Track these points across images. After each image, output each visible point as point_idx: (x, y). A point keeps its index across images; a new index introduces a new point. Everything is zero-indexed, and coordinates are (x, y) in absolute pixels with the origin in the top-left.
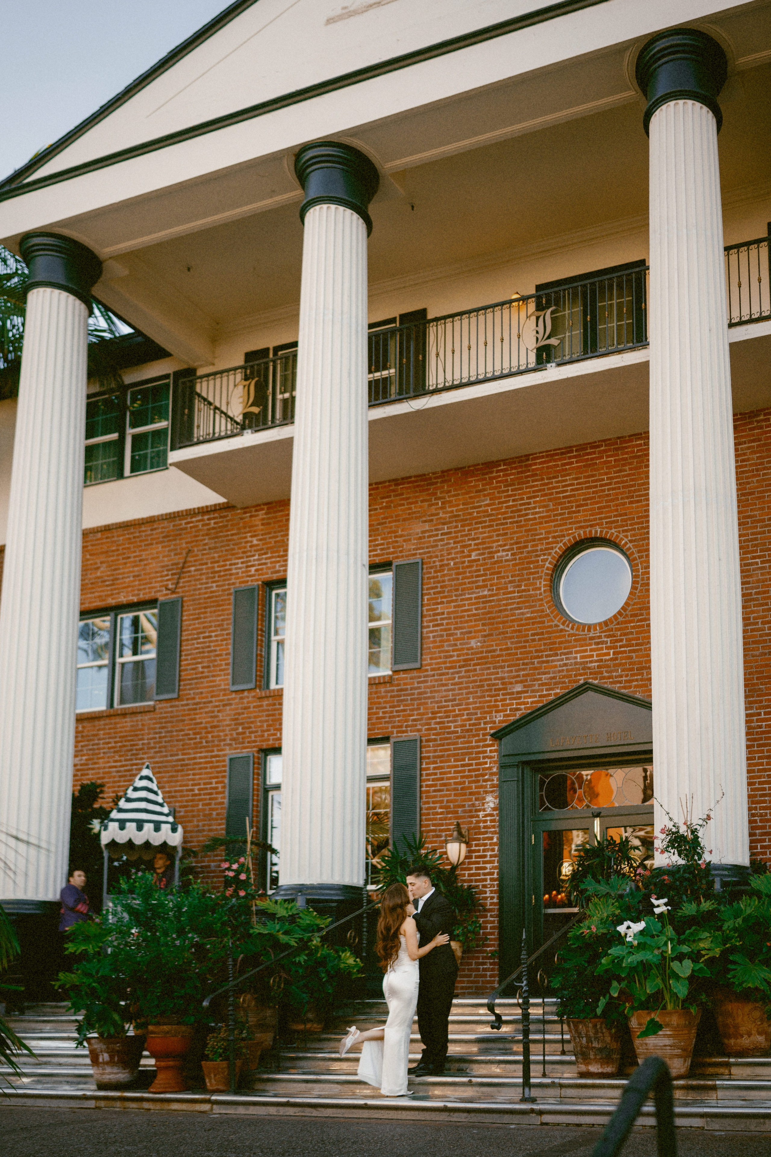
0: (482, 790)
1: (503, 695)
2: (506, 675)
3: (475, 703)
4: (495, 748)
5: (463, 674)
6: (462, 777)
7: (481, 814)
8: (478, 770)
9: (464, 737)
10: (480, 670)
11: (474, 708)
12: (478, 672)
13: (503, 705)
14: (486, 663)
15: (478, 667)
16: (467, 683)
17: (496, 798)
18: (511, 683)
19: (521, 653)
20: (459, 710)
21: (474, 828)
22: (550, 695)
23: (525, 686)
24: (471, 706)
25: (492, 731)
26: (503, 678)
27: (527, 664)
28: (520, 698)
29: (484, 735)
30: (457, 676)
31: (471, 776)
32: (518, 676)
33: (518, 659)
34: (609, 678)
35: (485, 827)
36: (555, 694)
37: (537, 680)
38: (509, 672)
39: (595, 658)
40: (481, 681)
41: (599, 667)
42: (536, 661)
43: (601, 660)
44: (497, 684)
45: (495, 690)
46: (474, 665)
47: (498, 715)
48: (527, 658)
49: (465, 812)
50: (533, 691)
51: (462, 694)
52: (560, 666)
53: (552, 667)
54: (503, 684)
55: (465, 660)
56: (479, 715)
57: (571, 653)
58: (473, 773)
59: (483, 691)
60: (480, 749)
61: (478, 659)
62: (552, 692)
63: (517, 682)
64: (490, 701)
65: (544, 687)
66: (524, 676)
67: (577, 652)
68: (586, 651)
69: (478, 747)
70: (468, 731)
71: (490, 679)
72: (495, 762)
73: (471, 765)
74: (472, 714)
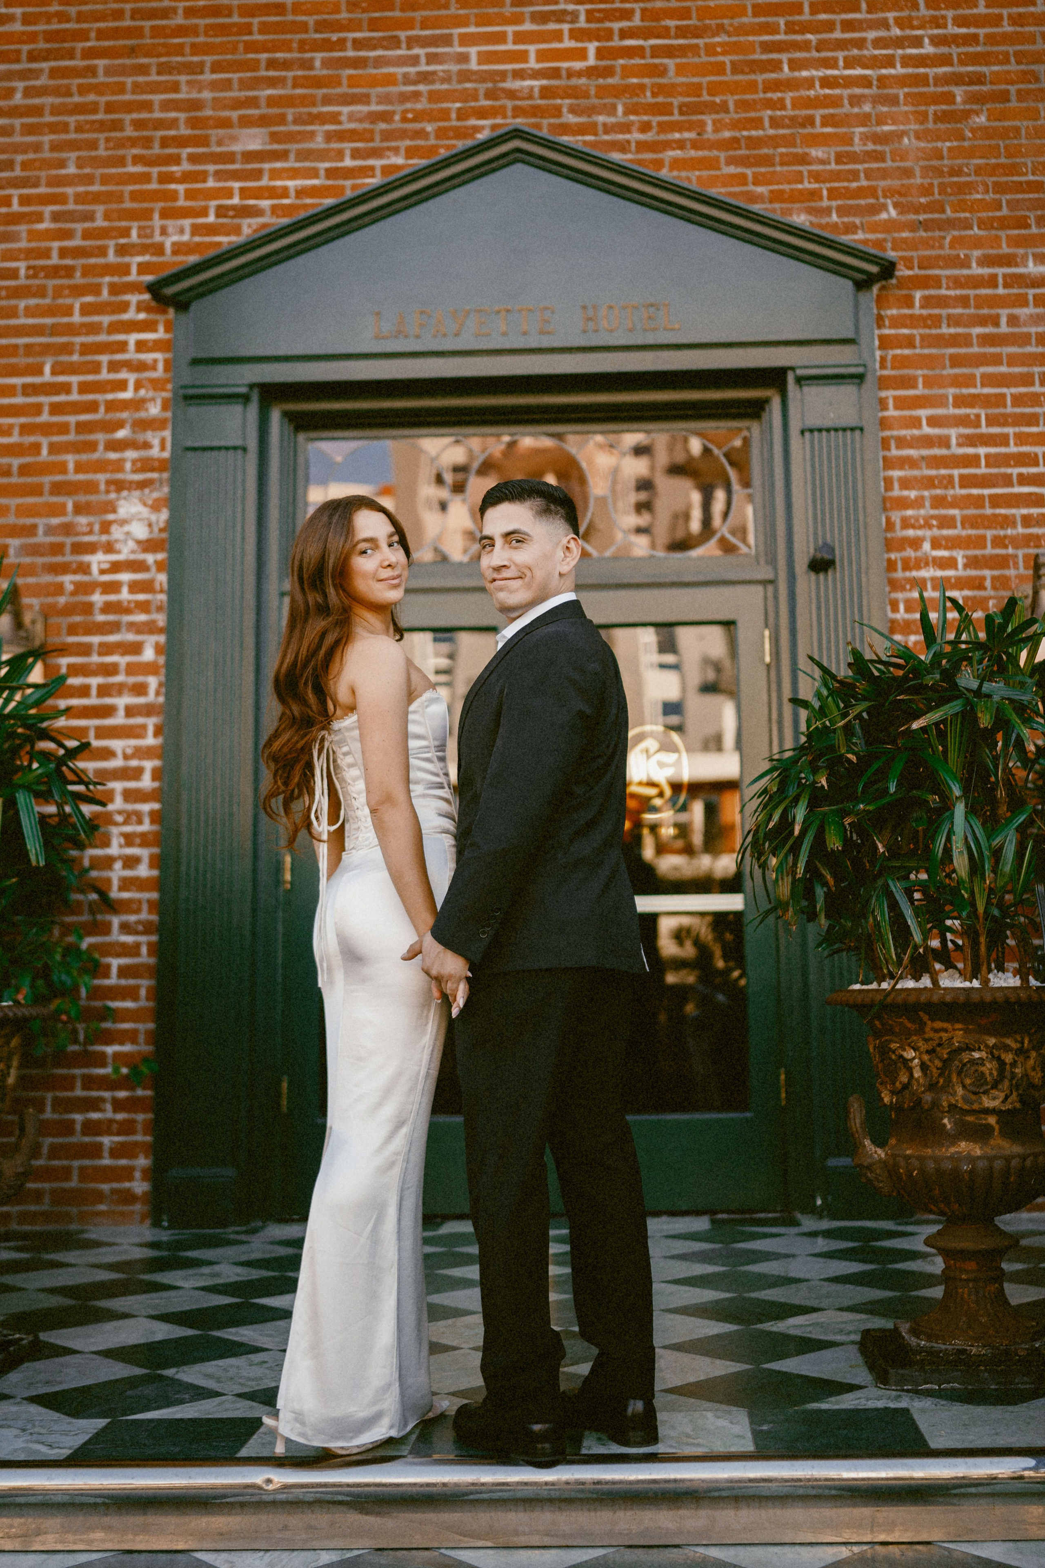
0: (101, 478)
1: (194, 159)
2: (207, 95)
3: (89, 180)
4: (160, 334)
5: (43, 81)
6: (25, 429)
7: (97, 560)
8: (92, 407)
9: (41, 292)
10: (108, 71)
11: (80, 199)
12: (101, 78)
13: (190, 195)
14: (132, 52)
15: (101, 63)
16: (56, 110)
17: (155, 507)
18: (225, 123)
19: (265, 28)
20: (25, 200)
21: (69, 610)
22: (368, 171)
23: (275, 137)
24: (70, 191)
25: (149, 278)
26: (194, 105)
27: (286, 65)
28: (257, 175)
29: (115, 290)
30: (20, 85)
31: (63, 429)
32: (253, 102)
33: (251, 47)
34: (581, 130)
35: (108, 608)
36: (386, 170)
37: (322, 119)
38: (214, 86)
39: (533, 64)
40: (110, 108)
41: (546, 92)
42: (318, 57)
43: (555, 73)
44: (173, 124)
45: (165, 142)
46: (89, 54)
47: (171, 224)
48: (286, 46)
49: (34, 550)
50: (303, 155)
51: (37, 147)
52: (407, 80)
53: (375, 82)
54: (194, 123)
55: (50, 37)
56: (100, 223)
57: (447, 40)
58: (72, 419)
59: (121, 144)
60: (102, 338)
61: (102, 35)
62: (377, 163)
63: (246, 122)
64: (145, 178)
65: (347, 146)
66: (272, 102)
67: (466, 40)
68: (501, 38)
69: (94, 328)
70: (55, 272)
71: (147, 106)
72: (156, 385)
73: (66, 388)
74: (70, 217)
